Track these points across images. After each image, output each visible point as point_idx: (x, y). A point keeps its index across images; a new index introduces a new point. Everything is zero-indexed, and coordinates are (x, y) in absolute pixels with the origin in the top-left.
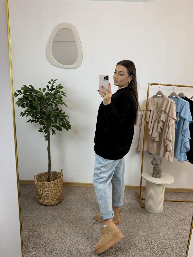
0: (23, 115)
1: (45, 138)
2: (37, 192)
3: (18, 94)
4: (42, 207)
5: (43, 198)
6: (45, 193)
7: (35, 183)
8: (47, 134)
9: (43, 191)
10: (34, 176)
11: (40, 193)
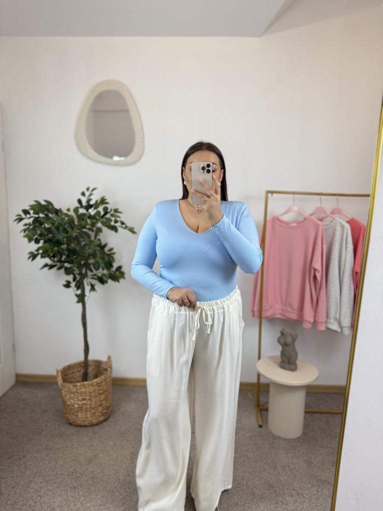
0: (33, 256)
1: (76, 299)
2: (64, 402)
3: (23, 216)
4: (72, 430)
5: (75, 413)
6: (80, 403)
7: (59, 383)
8: (79, 292)
9: (76, 399)
10: (58, 372)
11: (69, 403)
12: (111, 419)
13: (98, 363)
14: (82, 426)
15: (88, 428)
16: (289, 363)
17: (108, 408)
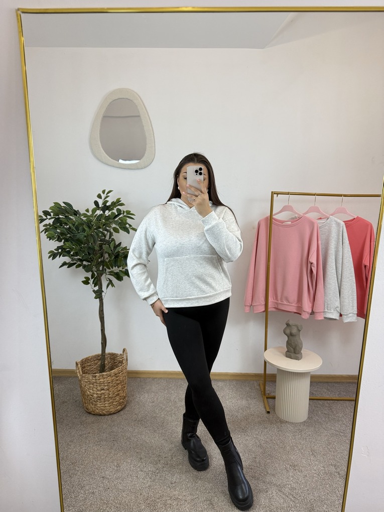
0: (53, 255)
1: (94, 295)
5: (94, 403)
6: (98, 392)
7: (79, 375)
8: (97, 288)
10: (77, 364)
12: (127, 409)
13: (113, 356)
14: (101, 415)
15: (107, 417)
16: (295, 353)
17: (125, 397)
